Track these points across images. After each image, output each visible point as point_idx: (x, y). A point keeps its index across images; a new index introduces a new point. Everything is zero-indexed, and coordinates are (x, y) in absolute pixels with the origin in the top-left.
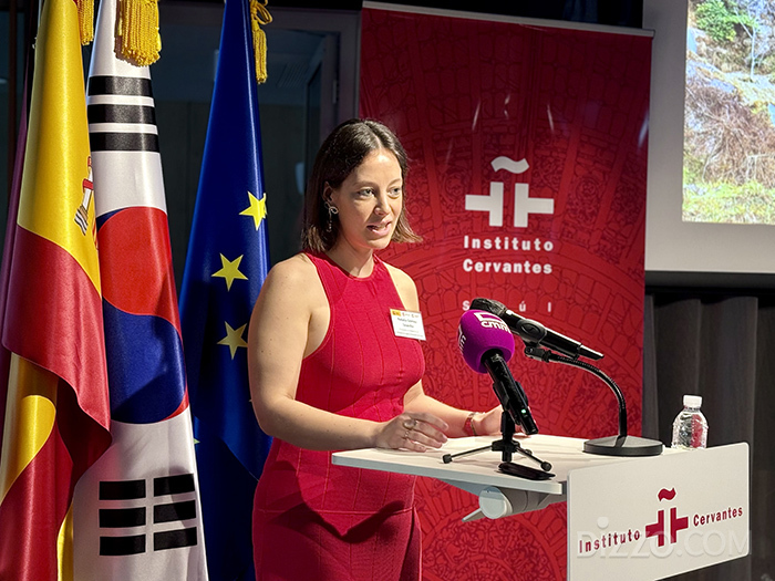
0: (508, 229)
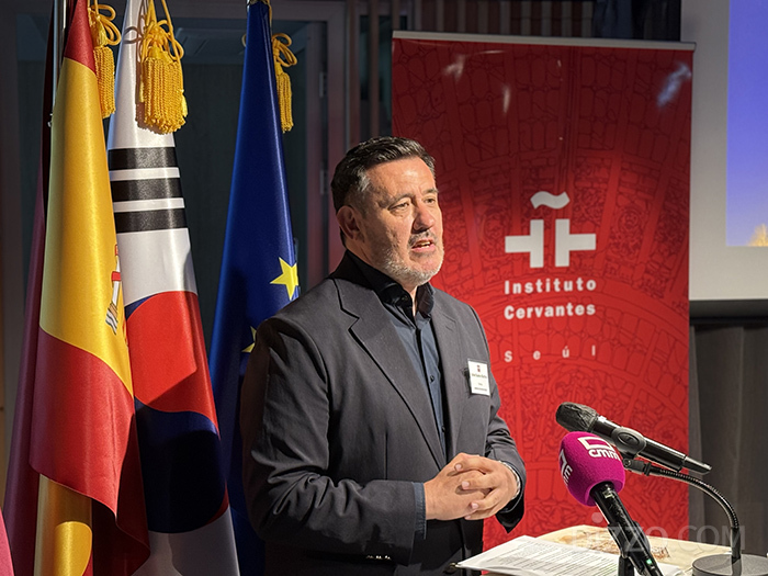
0: (549, 270)
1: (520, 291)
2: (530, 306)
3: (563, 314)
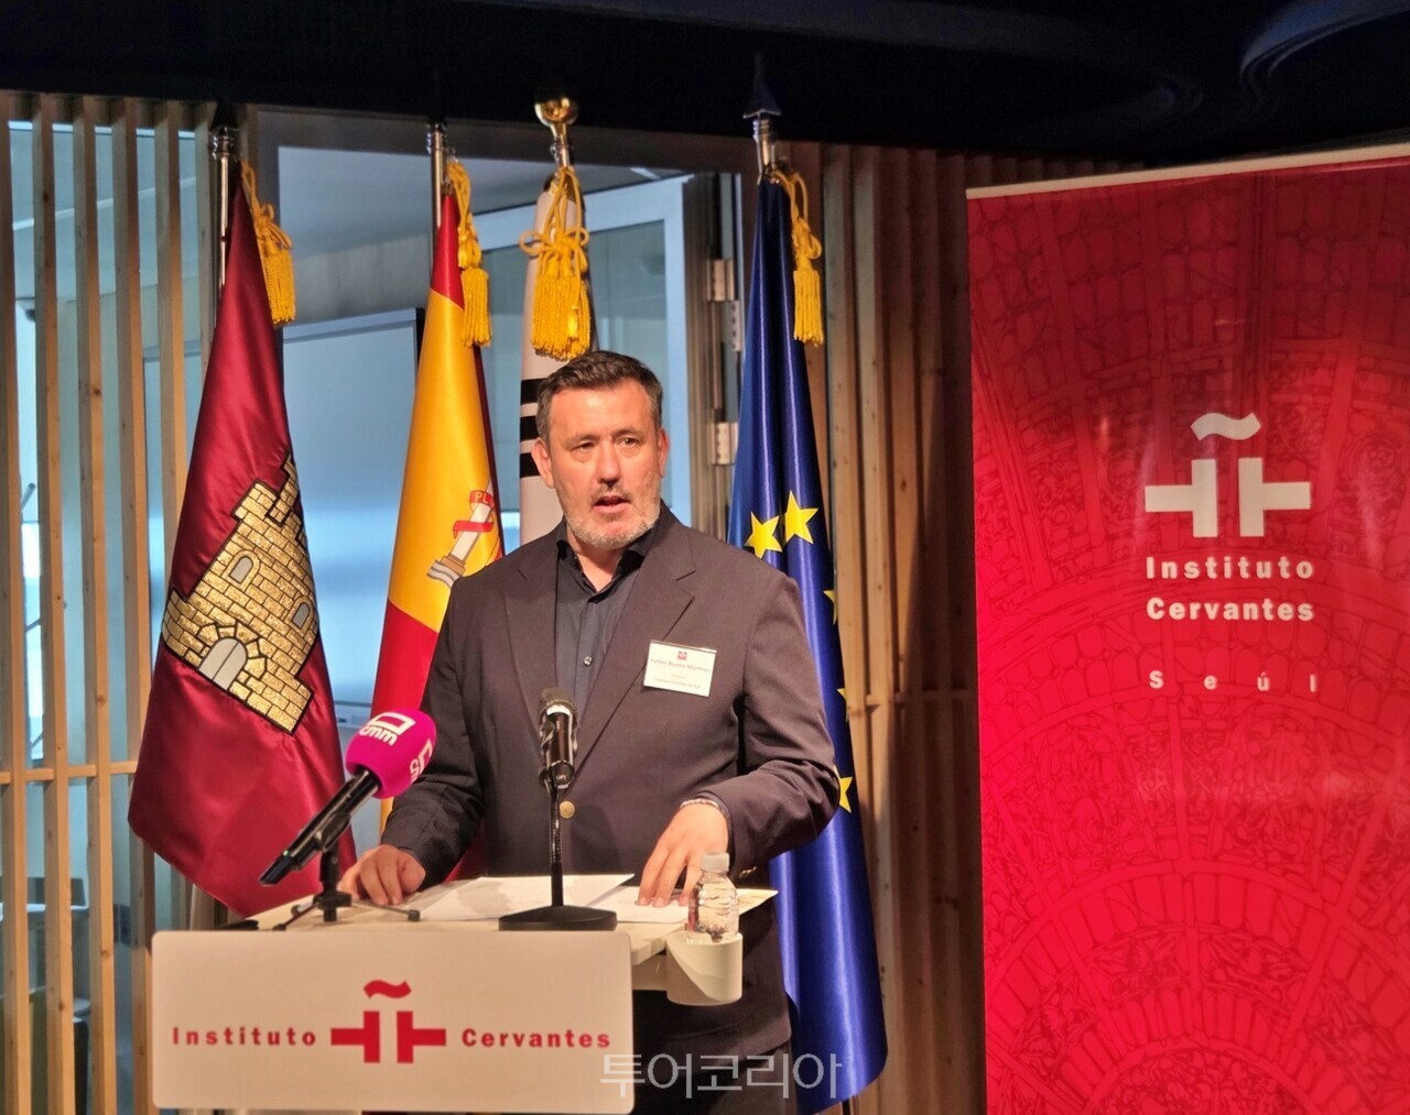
0: (1229, 540)
1: (1174, 575)
2: (1195, 601)
3: (1255, 616)
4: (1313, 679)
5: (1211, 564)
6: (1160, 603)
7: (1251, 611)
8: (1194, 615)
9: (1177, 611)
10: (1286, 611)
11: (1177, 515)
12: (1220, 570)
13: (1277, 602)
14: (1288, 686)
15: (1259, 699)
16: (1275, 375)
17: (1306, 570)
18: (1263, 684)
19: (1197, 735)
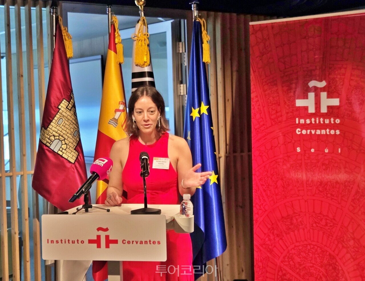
0: (318, 114)
1: (303, 122)
2: (309, 129)
3: (324, 133)
4: (339, 149)
5: (313, 120)
6: (300, 130)
7: (323, 132)
8: (308, 133)
9: (304, 132)
10: (332, 132)
11: (304, 107)
12: (315, 121)
13: (330, 129)
14: (333, 151)
15: (325, 154)
16: (330, 70)
17: (338, 121)
18: (326, 151)
19: (309, 164)
